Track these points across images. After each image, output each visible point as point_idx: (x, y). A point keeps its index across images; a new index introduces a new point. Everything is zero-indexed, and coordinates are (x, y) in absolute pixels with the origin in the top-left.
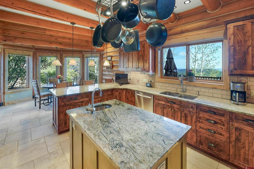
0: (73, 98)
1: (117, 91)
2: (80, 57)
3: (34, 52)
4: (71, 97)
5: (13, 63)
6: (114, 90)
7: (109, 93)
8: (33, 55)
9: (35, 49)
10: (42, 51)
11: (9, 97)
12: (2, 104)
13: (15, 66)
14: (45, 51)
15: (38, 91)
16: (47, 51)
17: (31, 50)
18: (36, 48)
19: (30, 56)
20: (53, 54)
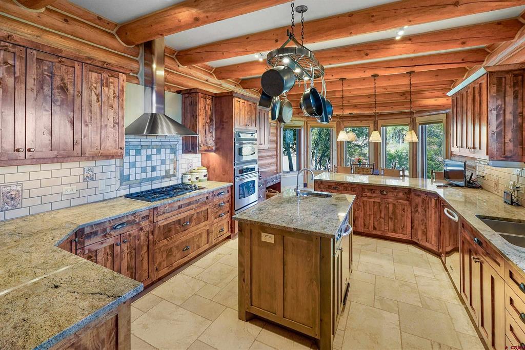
0: (333, 187)
1: (419, 196)
3: (338, 122)
4: (330, 184)
6: (413, 191)
7: (401, 194)
9: (339, 117)
19: (333, 127)
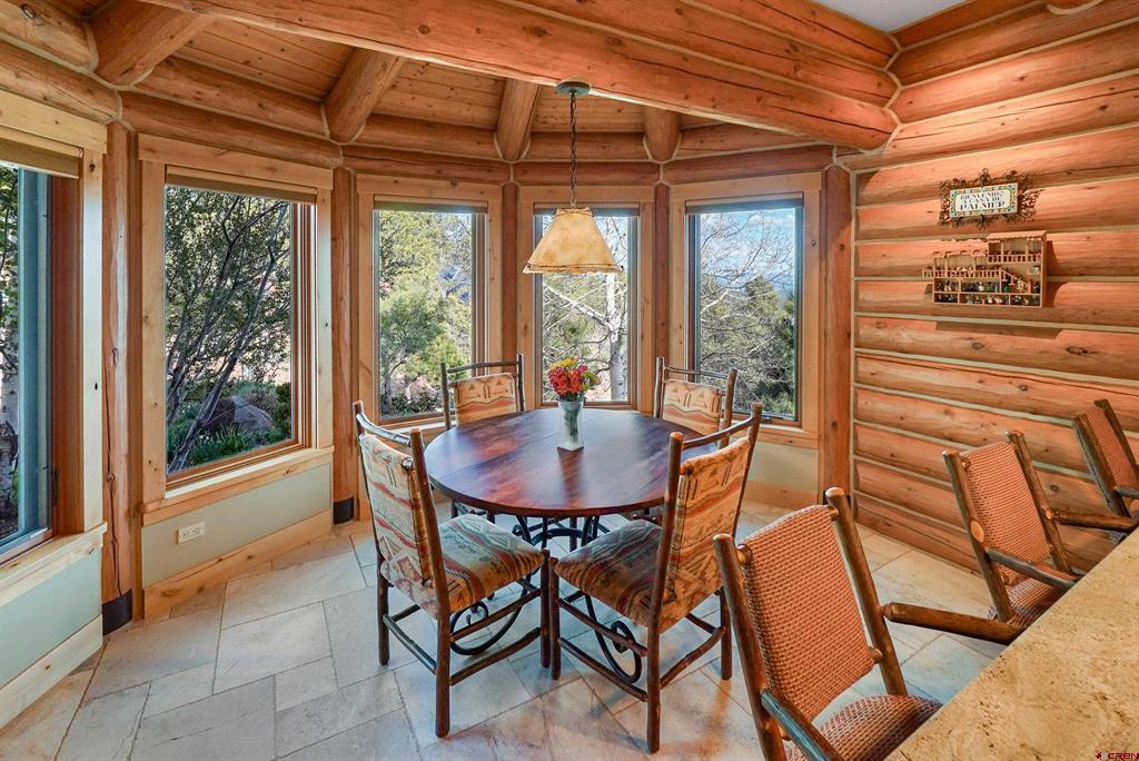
2: (634, 212)
3: (340, 175)
5: (209, 259)
8: (333, 192)
9: (343, 147)
10: (395, 167)
11: (177, 542)
12: (124, 603)
13: (221, 277)
14: (411, 169)
15: (422, 550)
16: (421, 169)
17: (322, 157)
18: (352, 142)
19: (314, 199)
20: (461, 184)
